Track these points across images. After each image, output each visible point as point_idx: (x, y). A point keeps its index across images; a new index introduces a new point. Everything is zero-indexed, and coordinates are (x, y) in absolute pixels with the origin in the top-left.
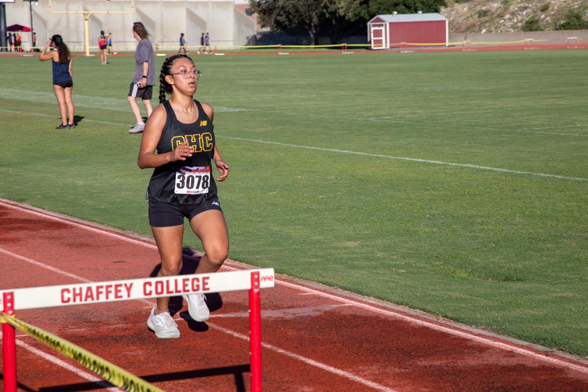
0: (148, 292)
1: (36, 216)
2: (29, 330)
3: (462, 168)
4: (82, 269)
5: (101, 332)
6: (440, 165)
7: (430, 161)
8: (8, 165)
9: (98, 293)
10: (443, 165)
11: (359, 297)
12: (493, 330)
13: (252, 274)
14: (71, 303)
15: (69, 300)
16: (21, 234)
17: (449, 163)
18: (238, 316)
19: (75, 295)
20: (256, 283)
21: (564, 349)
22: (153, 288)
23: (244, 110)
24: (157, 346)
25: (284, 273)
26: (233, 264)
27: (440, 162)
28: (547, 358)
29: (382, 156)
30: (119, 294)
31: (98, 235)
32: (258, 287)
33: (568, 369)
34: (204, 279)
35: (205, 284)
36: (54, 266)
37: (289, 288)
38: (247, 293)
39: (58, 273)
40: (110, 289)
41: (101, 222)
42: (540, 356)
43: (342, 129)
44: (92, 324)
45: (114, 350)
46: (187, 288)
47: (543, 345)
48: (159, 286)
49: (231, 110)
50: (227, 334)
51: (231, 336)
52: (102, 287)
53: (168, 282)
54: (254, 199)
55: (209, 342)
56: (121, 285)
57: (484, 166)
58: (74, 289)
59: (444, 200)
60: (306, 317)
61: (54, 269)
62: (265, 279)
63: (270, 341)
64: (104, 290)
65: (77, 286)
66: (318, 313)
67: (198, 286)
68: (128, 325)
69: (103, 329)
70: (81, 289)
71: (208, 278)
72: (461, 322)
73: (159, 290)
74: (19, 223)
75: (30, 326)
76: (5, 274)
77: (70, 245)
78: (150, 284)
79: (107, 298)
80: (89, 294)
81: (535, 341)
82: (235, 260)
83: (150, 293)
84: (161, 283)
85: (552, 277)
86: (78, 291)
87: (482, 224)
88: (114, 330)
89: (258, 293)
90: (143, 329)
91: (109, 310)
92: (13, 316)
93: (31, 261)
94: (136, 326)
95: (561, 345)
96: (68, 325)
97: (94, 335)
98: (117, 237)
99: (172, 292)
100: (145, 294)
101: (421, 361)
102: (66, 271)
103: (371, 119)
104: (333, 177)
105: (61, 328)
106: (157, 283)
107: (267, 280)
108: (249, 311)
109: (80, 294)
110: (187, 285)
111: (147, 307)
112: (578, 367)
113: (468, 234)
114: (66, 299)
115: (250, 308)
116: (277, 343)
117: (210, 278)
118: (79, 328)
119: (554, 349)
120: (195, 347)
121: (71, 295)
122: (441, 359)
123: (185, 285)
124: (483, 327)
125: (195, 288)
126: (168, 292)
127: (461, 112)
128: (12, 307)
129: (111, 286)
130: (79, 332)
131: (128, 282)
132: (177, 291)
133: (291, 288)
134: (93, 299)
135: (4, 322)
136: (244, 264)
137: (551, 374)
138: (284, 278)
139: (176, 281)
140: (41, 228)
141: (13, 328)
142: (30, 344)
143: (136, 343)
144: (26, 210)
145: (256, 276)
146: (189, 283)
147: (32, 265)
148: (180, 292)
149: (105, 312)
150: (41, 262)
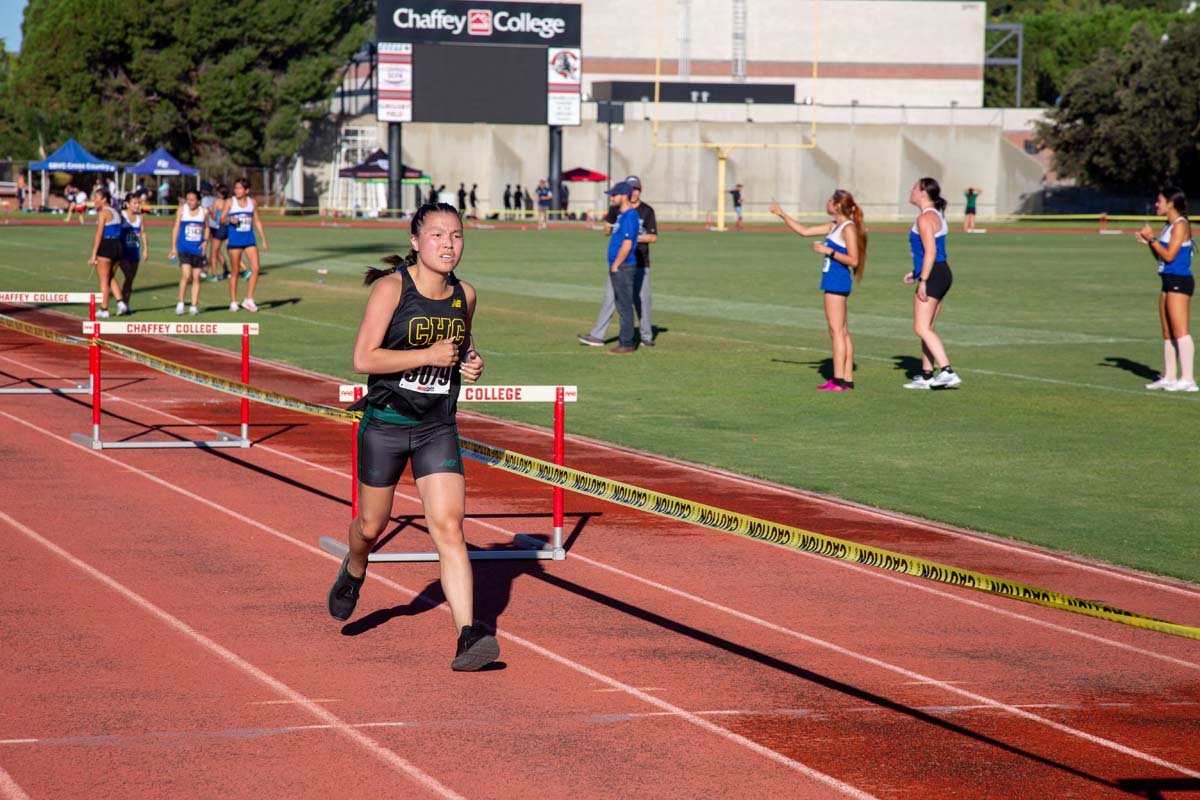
1: (870, 516)
5: (1163, 712)
31: (1012, 554)
41: (1001, 531)
44: (1133, 698)
69: (1162, 706)
74: (853, 528)
88: (1184, 710)
98: (1051, 561)
118: (1117, 702)
140: (898, 538)
144: (845, 507)
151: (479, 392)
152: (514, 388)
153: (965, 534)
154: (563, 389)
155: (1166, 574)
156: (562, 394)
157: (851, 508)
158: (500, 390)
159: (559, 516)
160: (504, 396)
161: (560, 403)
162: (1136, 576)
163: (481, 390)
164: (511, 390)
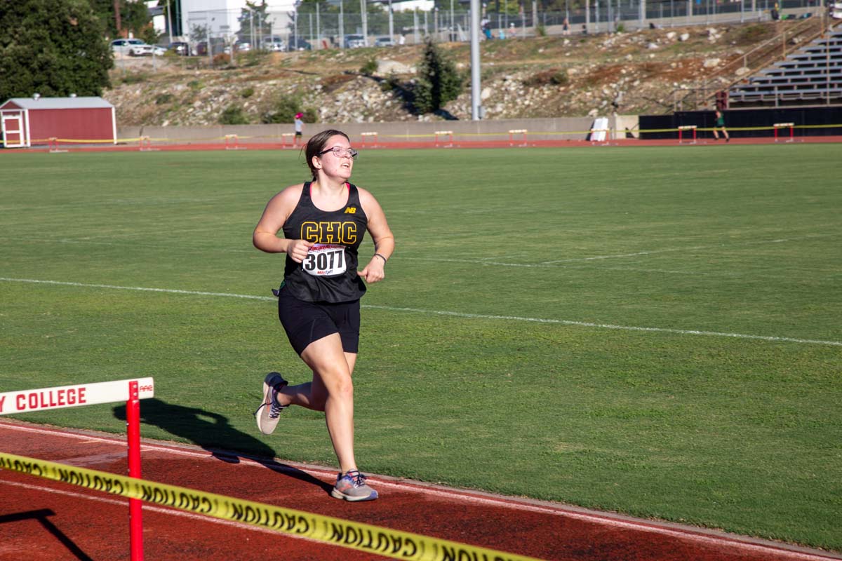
0: (21, 405)
3: (217, 298)
6: (186, 295)
7: (171, 291)
10: (190, 294)
11: (156, 442)
12: (329, 465)
13: (131, 384)
17: (198, 292)
20: (135, 394)
21: (412, 477)
22: (26, 402)
27: (185, 292)
28: (398, 486)
29: (102, 286)
32: (136, 398)
33: (424, 494)
34: (81, 390)
35: (81, 395)
37: (63, 437)
42: (390, 485)
43: (27, 254)
46: (62, 401)
47: (388, 475)
48: (33, 398)
53: (42, 394)
57: (244, 294)
59: (211, 334)
60: (101, 464)
62: (144, 389)
66: (115, 460)
67: (74, 398)
71: (84, 389)
72: (290, 460)
73: (33, 404)
78: (23, 396)
81: (379, 472)
83: (24, 407)
84: (35, 395)
85: (370, 412)
87: (270, 359)
89: (137, 405)
95: (409, 473)
99: (46, 406)
100: (19, 408)
101: (262, 497)
103: (64, 241)
104: (49, 313)
106: (31, 395)
107: (146, 390)
110: (62, 398)
112: (434, 492)
113: (257, 371)
117: (86, 389)
119: (402, 478)
122: (284, 494)
123: (60, 398)
124: (316, 463)
125: (71, 400)
126: (43, 406)
127: (185, 231)
132: (53, 405)
137: (408, 499)
139: (51, 393)
145: (134, 387)
146: (65, 395)
148: (54, 405)
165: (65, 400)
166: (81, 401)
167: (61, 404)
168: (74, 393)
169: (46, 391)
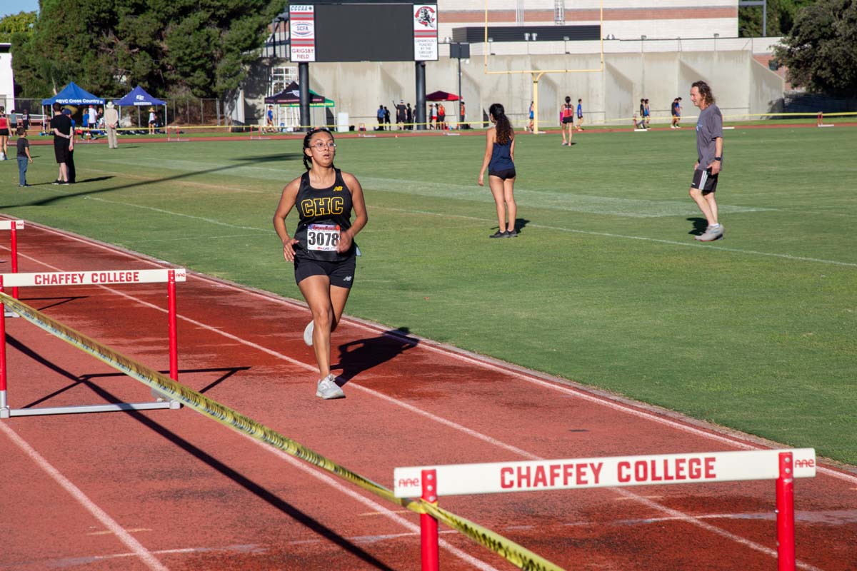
0: (624, 476)
1: (462, 361)
2: (459, 524)
4: (525, 439)
5: (553, 533)
8: (425, 289)
9: (553, 476)
13: (781, 457)
14: (515, 488)
15: (512, 483)
16: (441, 387)
18: (756, 518)
19: (520, 477)
20: (787, 470)
22: (631, 472)
23: (764, 210)
24: (635, 556)
25: (826, 456)
26: (748, 439)
30: (583, 478)
31: (548, 391)
32: (790, 475)
34: (707, 460)
35: (708, 468)
36: (486, 434)
37: (835, 479)
38: (774, 485)
39: (492, 444)
40: (570, 470)
41: (552, 371)
44: (540, 520)
45: (573, 560)
46: (682, 473)
48: (641, 468)
49: (744, 210)
50: (739, 544)
51: (746, 548)
52: (558, 467)
53: (653, 463)
54: (778, 343)
55: (711, 555)
56: (585, 466)
58: (519, 469)
61: (487, 439)
62: (801, 464)
63: (806, 559)
64: (561, 471)
65: (524, 465)
67: (698, 471)
68: (592, 523)
69: (557, 528)
70: (528, 469)
71: (713, 459)
73: (641, 475)
74: (439, 372)
75: (459, 519)
76: (420, 444)
77: (509, 405)
78: (627, 465)
79: (566, 483)
80: (540, 476)
82: (750, 433)
83: (628, 478)
84: (644, 464)
86: (524, 472)
88: (572, 530)
89: (791, 485)
90: (614, 530)
91: (564, 501)
92: (435, 505)
93: (456, 426)
94: (603, 525)
96: (507, 520)
97: (544, 536)
98: (574, 396)
99: (660, 479)
100: (620, 479)
102: (504, 441)
105: (497, 524)
106: (638, 464)
107: (804, 465)
108: (777, 511)
109: (528, 477)
110: (682, 469)
111: (620, 499)
114: (507, 483)
115: (778, 508)
116: (817, 562)
117: (717, 459)
118: (523, 525)
120: (691, 562)
121: (514, 478)
123: (679, 469)
125: (695, 473)
126: (654, 478)
128: (434, 492)
129: (571, 466)
130: (523, 531)
131: (596, 461)
132: (667, 477)
133: (838, 479)
134: (545, 484)
135: (423, 512)
136: (765, 440)
138: (828, 463)
139: (666, 462)
140: (469, 379)
141: (435, 520)
142: (454, 544)
143: (604, 552)
144: (448, 353)
145: (787, 460)
146: (685, 466)
147: (456, 431)
148: (671, 478)
149: (559, 503)
150: (470, 428)
151: (103, 276)
152: (132, 272)
153: (526, 374)
154: (174, 272)
155: (656, 404)
156: (174, 276)
157: (452, 355)
158: (121, 274)
159: (174, 373)
160: (124, 279)
161: (172, 283)
162: (631, 407)
163: (104, 274)
164: (130, 274)
165: (685, 472)
166: (708, 476)
167: (679, 477)
168: (699, 463)
169: (659, 459)
